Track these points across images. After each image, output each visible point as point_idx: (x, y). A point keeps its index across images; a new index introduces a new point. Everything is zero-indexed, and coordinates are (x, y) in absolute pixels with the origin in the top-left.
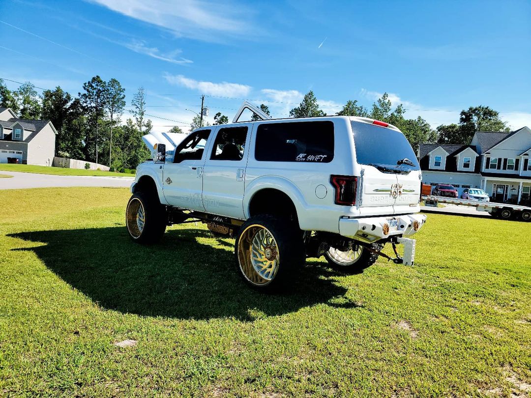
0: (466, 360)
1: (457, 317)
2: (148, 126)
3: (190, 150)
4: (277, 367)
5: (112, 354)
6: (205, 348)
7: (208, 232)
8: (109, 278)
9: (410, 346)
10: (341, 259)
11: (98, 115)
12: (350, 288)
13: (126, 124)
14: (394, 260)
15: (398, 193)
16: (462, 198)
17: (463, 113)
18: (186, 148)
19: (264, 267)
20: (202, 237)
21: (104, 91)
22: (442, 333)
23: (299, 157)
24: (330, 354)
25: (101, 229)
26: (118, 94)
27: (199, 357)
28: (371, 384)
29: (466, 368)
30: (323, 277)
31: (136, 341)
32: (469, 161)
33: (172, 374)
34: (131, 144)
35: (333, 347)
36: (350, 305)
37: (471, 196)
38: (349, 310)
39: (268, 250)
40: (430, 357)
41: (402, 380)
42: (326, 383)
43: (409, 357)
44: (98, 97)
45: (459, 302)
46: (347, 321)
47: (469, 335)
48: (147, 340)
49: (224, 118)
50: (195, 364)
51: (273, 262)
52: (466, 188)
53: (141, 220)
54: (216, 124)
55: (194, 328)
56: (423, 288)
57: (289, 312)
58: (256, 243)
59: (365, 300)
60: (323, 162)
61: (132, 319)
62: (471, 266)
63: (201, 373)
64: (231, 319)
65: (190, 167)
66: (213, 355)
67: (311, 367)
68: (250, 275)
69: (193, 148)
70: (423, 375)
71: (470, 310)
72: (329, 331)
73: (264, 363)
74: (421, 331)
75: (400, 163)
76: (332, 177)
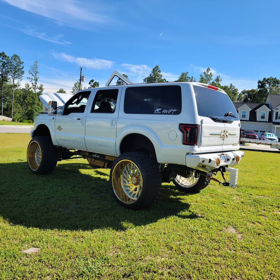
0: (277, 254)
1: (267, 223)
2: (41, 88)
3: (75, 105)
4: (145, 265)
5: (21, 259)
6: (91, 252)
7: (88, 165)
8: (15, 201)
9: (238, 245)
10: (185, 183)
11: (3, 80)
12: (192, 204)
13: (25, 87)
14: (223, 184)
15: (226, 136)
16: (260, 139)
17: (259, 82)
18: (73, 104)
19: (131, 190)
20: (83, 169)
21: (8, 63)
22: (259, 234)
23: (156, 111)
24: (183, 253)
25: (7, 164)
26: (19, 66)
27: (87, 259)
28: (214, 274)
29: (278, 260)
30: (173, 197)
31: (38, 249)
32: (264, 115)
33: (68, 273)
34: (28, 102)
35: (184, 248)
36: (193, 216)
37: (266, 138)
38: (193, 220)
39: (134, 178)
40: (252, 253)
41: (235, 271)
42: (182, 275)
43: (238, 254)
44: (4, 67)
45: (268, 212)
46: (192, 228)
47: (277, 236)
48: (47, 247)
49: (96, 84)
50: (85, 264)
51: (138, 187)
52: (263, 132)
53: (39, 157)
54: (91, 88)
55: (82, 237)
56: (242, 203)
57: (151, 223)
58: (125, 172)
59: (203, 213)
60: (174, 114)
61: (35, 232)
62: (272, 186)
63: (90, 272)
64: (109, 229)
65: (75, 118)
66: (98, 257)
67: (170, 264)
68: (121, 197)
69: (77, 104)
70: (249, 266)
71: (276, 217)
72: (180, 236)
73: (136, 262)
74: (244, 234)
75: (227, 115)
76: (181, 125)
